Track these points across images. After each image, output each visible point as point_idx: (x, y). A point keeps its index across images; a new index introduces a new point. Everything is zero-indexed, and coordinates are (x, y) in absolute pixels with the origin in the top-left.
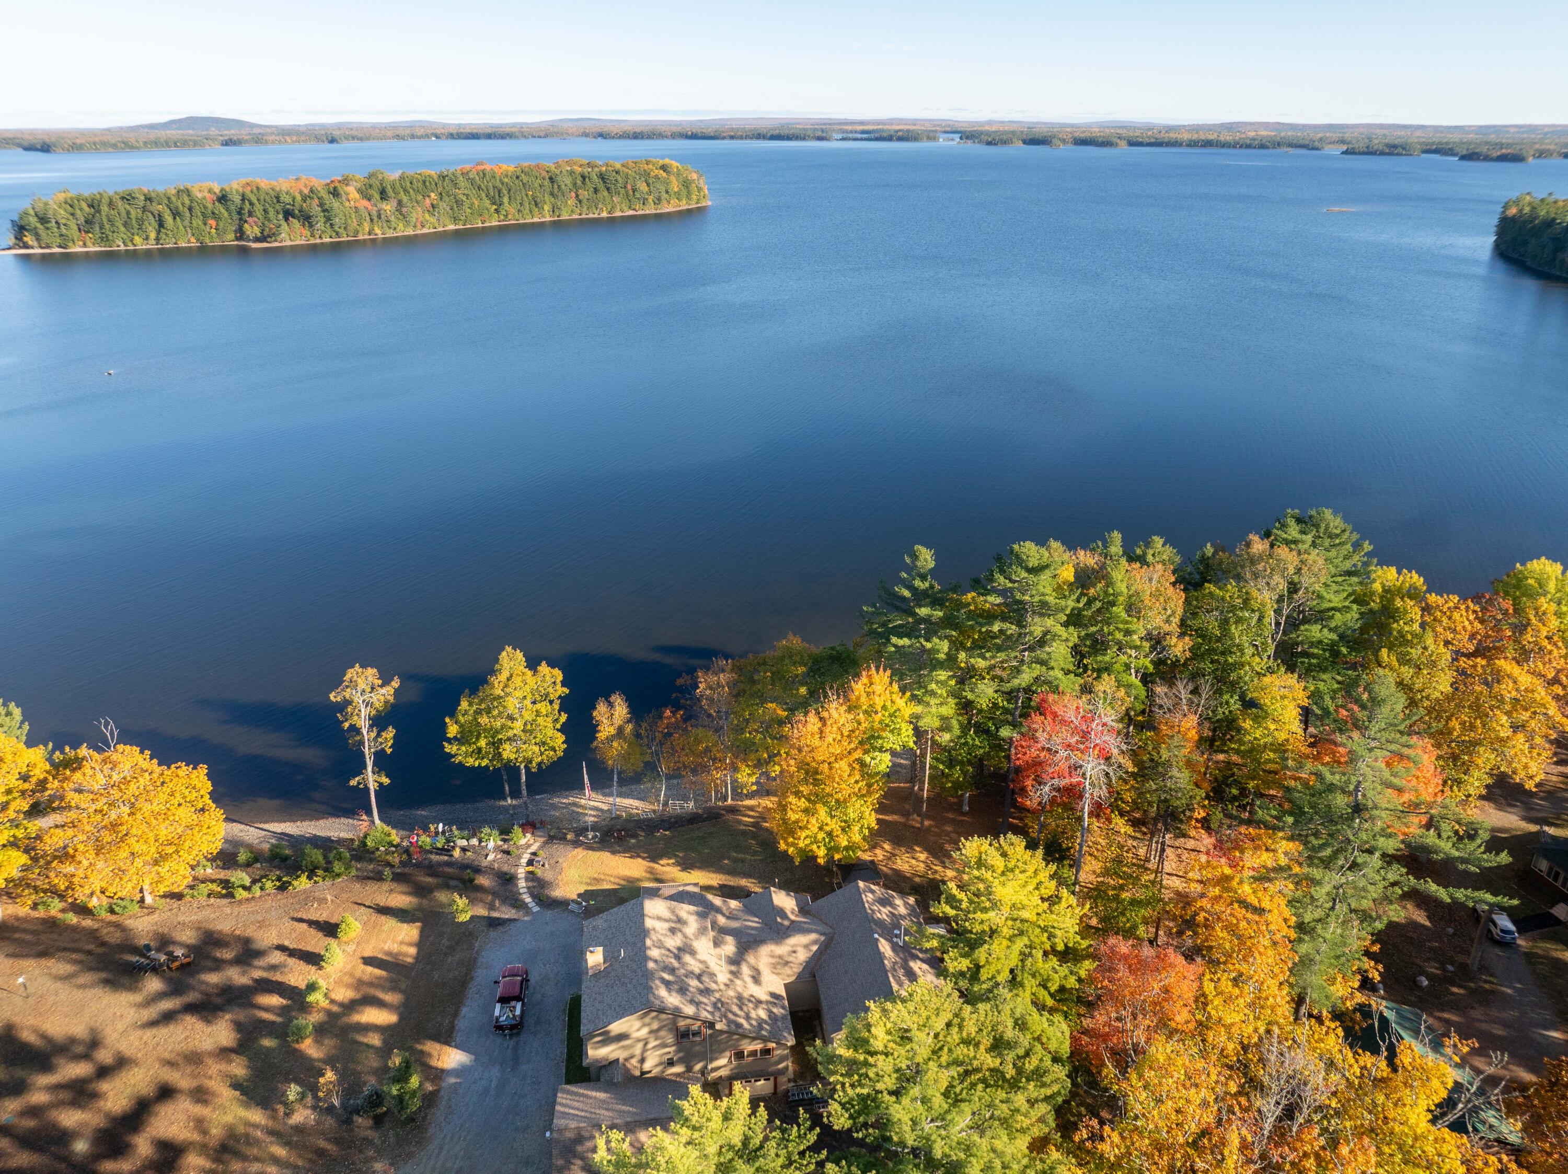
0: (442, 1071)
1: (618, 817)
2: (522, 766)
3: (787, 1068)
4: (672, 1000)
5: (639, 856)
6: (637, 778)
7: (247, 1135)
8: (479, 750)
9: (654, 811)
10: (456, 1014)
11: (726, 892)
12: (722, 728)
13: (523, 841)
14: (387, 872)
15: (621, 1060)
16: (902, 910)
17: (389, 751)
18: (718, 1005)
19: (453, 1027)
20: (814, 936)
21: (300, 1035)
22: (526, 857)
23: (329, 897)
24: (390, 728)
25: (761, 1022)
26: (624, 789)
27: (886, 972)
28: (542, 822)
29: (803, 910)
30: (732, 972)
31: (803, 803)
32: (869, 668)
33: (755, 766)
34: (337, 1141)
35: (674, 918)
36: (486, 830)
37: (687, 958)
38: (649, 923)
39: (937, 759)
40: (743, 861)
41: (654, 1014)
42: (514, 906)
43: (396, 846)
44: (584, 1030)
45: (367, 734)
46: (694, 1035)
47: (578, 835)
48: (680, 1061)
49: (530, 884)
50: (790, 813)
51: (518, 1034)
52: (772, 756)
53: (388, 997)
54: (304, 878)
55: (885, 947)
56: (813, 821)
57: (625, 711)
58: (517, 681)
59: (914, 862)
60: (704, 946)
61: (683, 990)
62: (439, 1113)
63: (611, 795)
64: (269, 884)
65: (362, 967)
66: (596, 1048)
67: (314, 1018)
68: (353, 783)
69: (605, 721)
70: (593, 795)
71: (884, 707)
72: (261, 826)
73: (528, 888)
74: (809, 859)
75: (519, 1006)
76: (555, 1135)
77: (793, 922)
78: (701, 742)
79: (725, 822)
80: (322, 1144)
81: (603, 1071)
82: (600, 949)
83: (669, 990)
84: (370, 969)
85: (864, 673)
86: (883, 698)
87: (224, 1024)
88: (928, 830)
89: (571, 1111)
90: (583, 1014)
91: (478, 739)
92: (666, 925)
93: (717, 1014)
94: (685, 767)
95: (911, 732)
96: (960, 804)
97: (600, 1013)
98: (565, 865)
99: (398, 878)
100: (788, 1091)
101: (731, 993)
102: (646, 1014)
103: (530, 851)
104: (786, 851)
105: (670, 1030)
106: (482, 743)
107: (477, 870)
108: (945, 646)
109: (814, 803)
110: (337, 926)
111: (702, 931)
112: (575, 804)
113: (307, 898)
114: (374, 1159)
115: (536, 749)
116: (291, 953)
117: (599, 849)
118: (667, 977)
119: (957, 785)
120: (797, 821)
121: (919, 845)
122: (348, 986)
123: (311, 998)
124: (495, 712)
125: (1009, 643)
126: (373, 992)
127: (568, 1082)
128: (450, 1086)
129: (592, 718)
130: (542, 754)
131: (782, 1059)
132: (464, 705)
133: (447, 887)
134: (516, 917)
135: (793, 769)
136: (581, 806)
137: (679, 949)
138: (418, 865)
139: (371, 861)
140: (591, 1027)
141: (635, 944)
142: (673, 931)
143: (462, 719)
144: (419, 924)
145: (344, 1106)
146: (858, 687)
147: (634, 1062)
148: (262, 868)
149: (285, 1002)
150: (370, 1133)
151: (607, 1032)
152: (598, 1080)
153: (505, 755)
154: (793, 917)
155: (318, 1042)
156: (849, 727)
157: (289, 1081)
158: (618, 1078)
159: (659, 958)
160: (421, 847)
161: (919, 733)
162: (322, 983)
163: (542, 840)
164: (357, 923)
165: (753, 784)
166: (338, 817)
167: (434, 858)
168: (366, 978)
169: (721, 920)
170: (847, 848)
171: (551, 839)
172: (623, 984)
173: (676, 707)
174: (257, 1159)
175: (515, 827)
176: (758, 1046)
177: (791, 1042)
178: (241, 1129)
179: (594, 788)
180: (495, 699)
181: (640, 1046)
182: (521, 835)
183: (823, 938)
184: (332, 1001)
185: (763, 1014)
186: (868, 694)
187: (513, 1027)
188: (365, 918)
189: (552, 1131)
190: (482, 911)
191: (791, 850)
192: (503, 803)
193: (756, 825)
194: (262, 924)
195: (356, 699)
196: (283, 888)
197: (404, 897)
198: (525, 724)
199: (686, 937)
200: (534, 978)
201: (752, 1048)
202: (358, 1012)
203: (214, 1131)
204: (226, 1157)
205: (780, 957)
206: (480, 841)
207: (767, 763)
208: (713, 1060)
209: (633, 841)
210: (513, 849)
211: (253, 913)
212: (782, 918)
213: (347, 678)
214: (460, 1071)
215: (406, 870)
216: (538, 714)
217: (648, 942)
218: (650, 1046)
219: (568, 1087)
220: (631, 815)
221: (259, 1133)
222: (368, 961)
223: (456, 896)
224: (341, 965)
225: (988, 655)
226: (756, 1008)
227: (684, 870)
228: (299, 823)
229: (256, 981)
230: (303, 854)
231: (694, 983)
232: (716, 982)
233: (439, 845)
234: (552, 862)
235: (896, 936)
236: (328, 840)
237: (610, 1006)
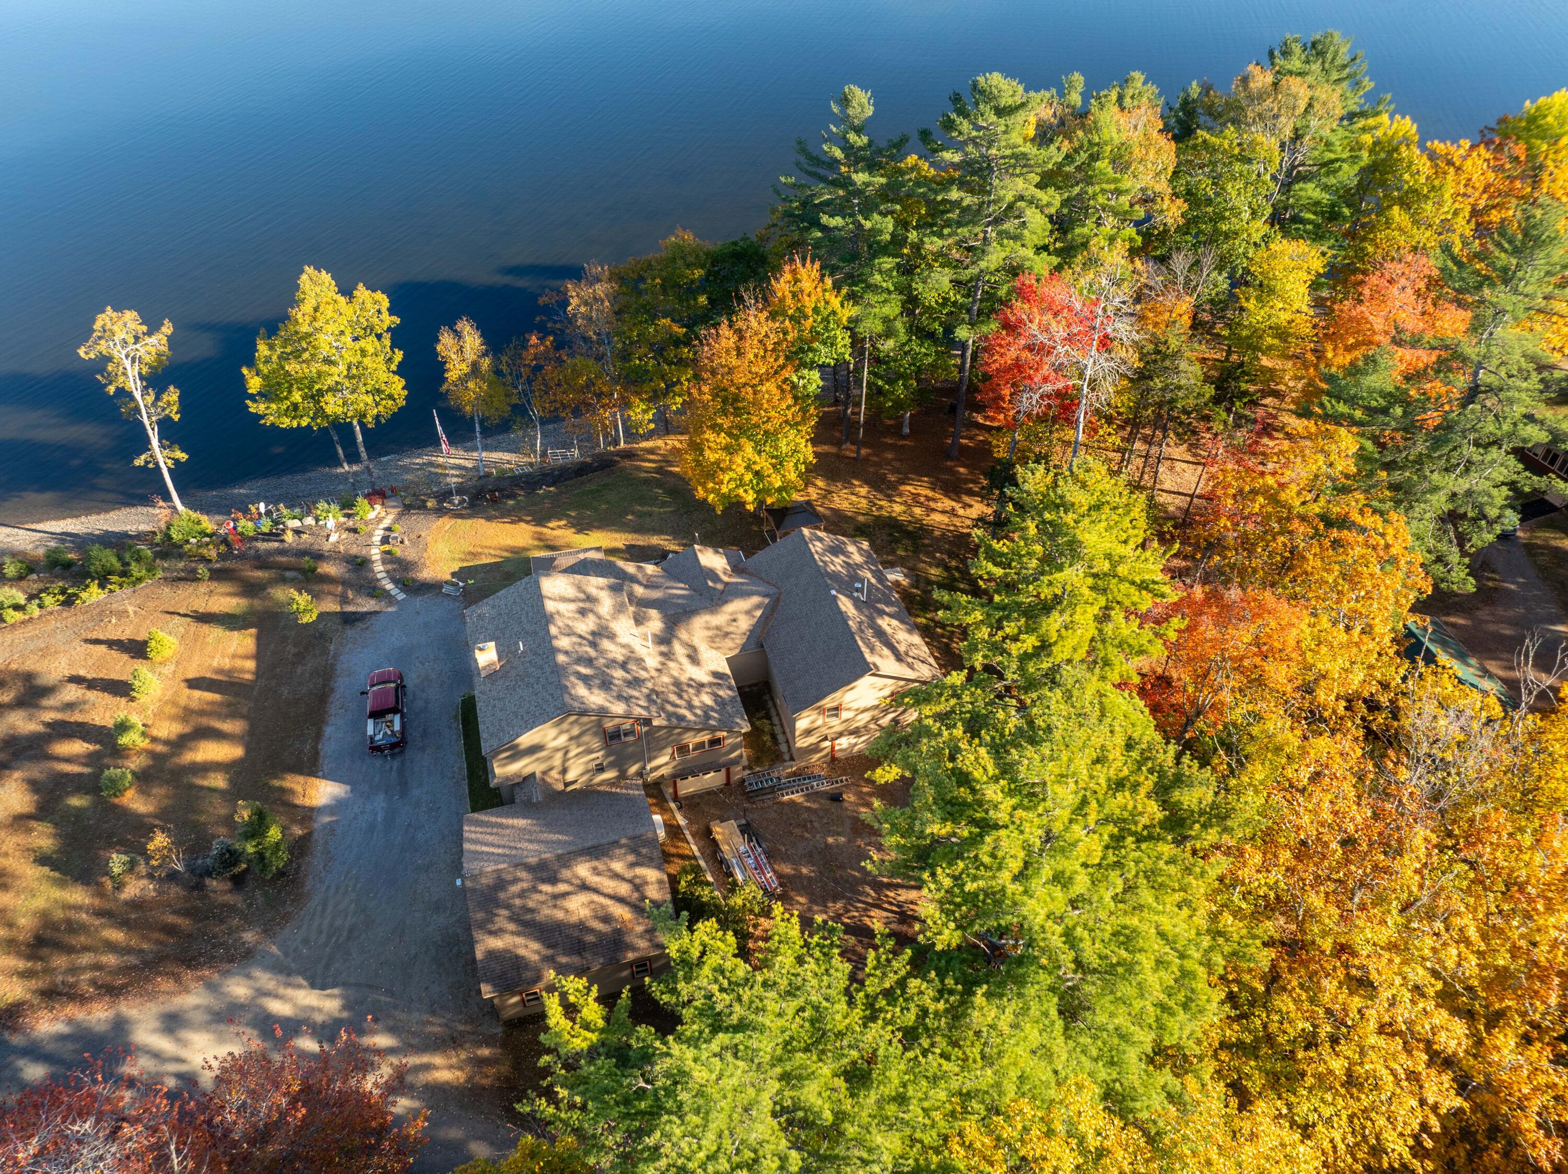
0: (312, 809)
1: (488, 475)
2: (355, 422)
3: (741, 756)
4: (596, 698)
5: (521, 520)
6: (504, 426)
7: (68, 922)
8: (295, 406)
9: (531, 464)
10: (318, 736)
11: (637, 554)
12: (604, 355)
13: (372, 515)
14: (202, 570)
15: (538, 775)
16: (858, 558)
17: (176, 418)
18: (653, 697)
19: (317, 753)
20: (755, 600)
21: (116, 787)
22: (378, 535)
23: (131, 609)
24: (172, 388)
25: (706, 709)
26: (489, 441)
27: (852, 634)
28: (393, 490)
29: (737, 569)
30: (662, 654)
31: (723, 439)
32: (792, 261)
33: (649, 400)
34: (186, 913)
35: (582, 596)
36: (322, 505)
37: (606, 644)
38: (550, 606)
39: (876, 375)
40: (650, 515)
41: (573, 718)
42: (372, 596)
43: (210, 536)
44: (485, 748)
45: (142, 399)
46: (626, 735)
47: (440, 502)
48: (612, 765)
49: (389, 567)
50: (707, 453)
51: (402, 752)
52: (670, 386)
53: (227, 726)
54: (94, 588)
55: (846, 605)
56: (738, 460)
57: (478, 341)
58: (329, 312)
59: (853, 498)
60: (624, 628)
61: (606, 684)
62: (315, 861)
63: (475, 449)
64: (48, 600)
65: (187, 691)
66: (504, 765)
67: (135, 763)
68: (139, 462)
69: (454, 357)
70: (453, 451)
71: (816, 310)
72: (33, 526)
73: (387, 572)
74: (735, 506)
75: (397, 719)
76: (469, 884)
77: (727, 584)
78: (580, 375)
79: (622, 469)
80: (171, 919)
81: (517, 790)
82: (492, 645)
83: (589, 687)
84: (197, 694)
85: (787, 268)
86: (814, 298)
87: (14, 785)
88: (866, 459)
89: (485, 849)
90: (481, 727)
91: (290, 392)
92: (573, 607)
93: (654, 709)
94: (564, 407)
95: (848, 341)
96: (900, 426)
97: (504, 724)
98: (429, 539)
99: (218, 575)
100: (743, 781)
101: (666, 679)
102: (562, 721)
103: (382, 526)
104: (705, 500)
105: (596, 734)
106: (297, 397)
107: (319, 556)
108: (888, 224)
109: (737, 438)
110: (145, 643)
111: (619, 609)
112: (431, 464)
113: (102, 613)
114: (240, 929)
115: (369, 399)
116: (91, 684)
117: (469, 516)
118: (583, 670)
119: (899, 405)
120: (718, 462)
121: (857, 479)
122: (174, 718)
123: (124, 740)
124: (306, 355)
125: (970, 216)
126: (205, 721)
127: (474, 810)
128: (325, 827)
129: (436, 354)
130: (377, 404)
131: (734, 748)
132: (263, 349)
133: (283, 581)
134: (377, 608)
135: (708, 397)
136: (439, 466)
137: (593, 633)
138: (242, 557)
139: (181, 556)
140: (495, 743)
141: (536, 633)
142: (583, 612)
143: (265, 369)
144: (253, 631)
145: (191, 869)
146: (782, 286)
147: (554, 774)
148: (40, 580)
149: (91, 747)
150: (229, 898)
151: (517, 746)
152: (512, 801)
153: (329, 410)
154: (726, 579)
155: (144, 792)
156: (774, 338)
157: (110, 846)
158: (538, 797)
159: (569, 648)
160: (242, 534)
161: (857, 342)
162: (136, 719)
163: (396, 511)
164: (172, 639)
165: (650, 421)
166: (133, 505)
167: (262, 546)
168: (194, 705)
169: (639, 590)
170: (779, 490)
171: (407, 508)
172: (528, 685)
173: (544, 332)
174: (86, 949)
175: (359, 499)
176: (705, 737)
177: (746, 728)
178: (59, 914)
179: (452, 442)
180: (303, 338)
181: (559, 755)
182: (368, 507)
183: (767, 601)
184: (154, 740)
185: (707, 700)
186: (794, 295)
187: (393, 746)
188: (182, 629)
189: (463, 878)
190: (331, 606)
191: (711, 497)
192: (340, 470)
193: (659, 470)
194: (45, 653)
195: (115, 353)
196: (69, 602)
197: (228, 599)
198: (349, 368)
199: (599, 617)
200: (411, 682)
201: (698, 739)
202: (191, 749)
203: (22, 921)
204: (45, 951)
205: (718, 628)
206: (317, 520)
207: (666, 394)
208: (651, 759)
209: (511, 502)
210: (360, 526)
211: (32, 639)
212: (714, 581)
213: (98, 325)
214: (337, 806)
215: (228, 564)
216: (363, 352)
217: (553, 630)
218: (571, 754)
219: (476, 816)
220: (503, 472)
221: (84, 916)
222: (193, 684)
223: (294, 593)
224: (159, 692)
225: (946, 231)
226: (698, 693)
227: (579, 531)
228: (83, 519)
229: (48, 725)
230: (89, 558)
231: (618, 674)
232: (645, 669)
233: (265, 530)
234: (413, 536)
235: (857, 590)
236: (125, 535)
237: (516, 714)
